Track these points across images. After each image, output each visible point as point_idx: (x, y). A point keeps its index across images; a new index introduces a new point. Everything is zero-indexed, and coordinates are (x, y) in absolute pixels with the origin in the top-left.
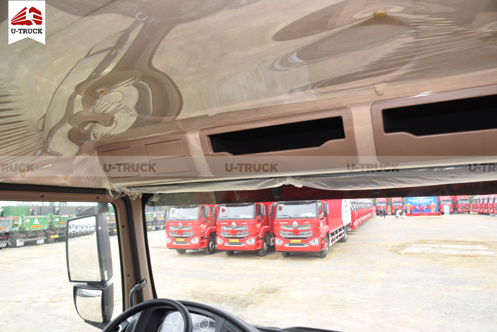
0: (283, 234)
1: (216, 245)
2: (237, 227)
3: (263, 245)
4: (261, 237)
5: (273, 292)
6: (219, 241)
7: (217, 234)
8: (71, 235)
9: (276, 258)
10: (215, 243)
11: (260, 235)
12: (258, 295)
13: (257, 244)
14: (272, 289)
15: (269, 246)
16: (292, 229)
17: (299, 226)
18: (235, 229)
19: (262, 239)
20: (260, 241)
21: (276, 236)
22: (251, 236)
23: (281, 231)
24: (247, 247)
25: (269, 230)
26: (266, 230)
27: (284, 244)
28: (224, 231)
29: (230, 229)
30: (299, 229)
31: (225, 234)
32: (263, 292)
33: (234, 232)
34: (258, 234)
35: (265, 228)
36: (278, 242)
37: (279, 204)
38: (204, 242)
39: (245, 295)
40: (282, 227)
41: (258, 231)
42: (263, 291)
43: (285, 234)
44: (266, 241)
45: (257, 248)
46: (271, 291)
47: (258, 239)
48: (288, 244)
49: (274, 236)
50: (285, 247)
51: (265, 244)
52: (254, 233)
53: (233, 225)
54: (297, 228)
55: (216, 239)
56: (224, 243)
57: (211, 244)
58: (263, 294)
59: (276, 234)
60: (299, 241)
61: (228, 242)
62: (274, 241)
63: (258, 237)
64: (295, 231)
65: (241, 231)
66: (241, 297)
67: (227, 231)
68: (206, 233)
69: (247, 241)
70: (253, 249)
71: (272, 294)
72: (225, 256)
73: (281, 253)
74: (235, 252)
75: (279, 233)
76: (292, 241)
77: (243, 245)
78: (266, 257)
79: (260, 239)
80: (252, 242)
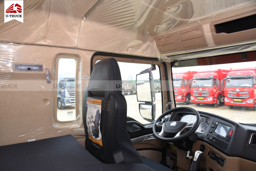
0: (229, 96)
1: (190, 101)
2: (202, 91)
3: (217, 102)
4: (216, 97)
6: (192, 98)
7: (191, 94)
9: (225, 109)
10: (190, 99)
11: (216, 96)
13: (214, 101)
15: (220, 102)
16: (235, 93)
17: (240, 92)
18: (201, 92)
19: (216, 98)
20: (215, 99)
21: (225, 97)
22: (210, 96)
23: (228, 94)
24: (208, 102)
25: (221, 93)
26: (219, 93)
27: (230, 101)
28: (195, 93)
29: (198, 92)
30: (240, 93)
31: (195, 95)
33: (200, 94)
34: (214, 95)
35: (219, 92)
36: (226, 100)
37: (228, 79)
38: (183, 99)
40: (229, 92)
41: (214, 93)
43: (231, 96)
44: (219, 99)
45: (214, 103)
47: (214, 98)
48: (233, 102)
49: (224, 97)
50: (231, 103)
51: (218, 101)
52: (212, 95)
53: (200, 90)
54: (239, 93)
55: (190, 97)
56: (195, 99)
57: (187, 100)
59: (225, 96)
60: (240, 100)
61: (197, 98)
62: (224, 100)
63: (214, 97)
64: (237, 94)
65: (205, 93)
67: (197, 93)
68: (185, 94)
69: (208, 99)
70: (211, 103)
72: (195, 106)
73: (228, 106)
74: (201, 104)
75: (227, 95)
76: (235, 100)
77: (205, 101)
78: (218, 108)
79: (215, 98)
80: (210, 99)
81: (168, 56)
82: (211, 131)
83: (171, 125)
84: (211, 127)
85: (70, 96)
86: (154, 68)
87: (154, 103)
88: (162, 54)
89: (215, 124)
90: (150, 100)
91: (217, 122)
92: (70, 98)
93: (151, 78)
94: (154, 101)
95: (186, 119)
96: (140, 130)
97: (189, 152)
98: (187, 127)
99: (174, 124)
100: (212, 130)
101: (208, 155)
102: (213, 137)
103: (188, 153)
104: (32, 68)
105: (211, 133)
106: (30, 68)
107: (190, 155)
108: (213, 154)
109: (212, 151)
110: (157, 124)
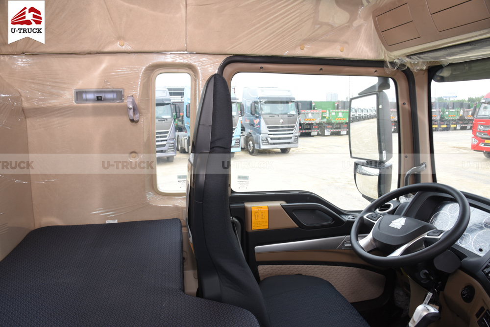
8: (356, 118)
81: (409, 56)
83: (390, 225)
85: (270, 131)
86: (384, 85)
87: (386, 164)
88: (391, 51)
90: (376, 157)
92: (269, 135)
93: (380, 107)
94: (385, 159)
95: (448, 213)
96: (329, 222)
97: (430, 295)
98: (426, 236)
99: (399, 223)
101: (478, 315)
103: (427, 296)
104: (105, 96)
106: (101, 97)
108: (487, 316)
109: (487, 310)
110: (365, 217)
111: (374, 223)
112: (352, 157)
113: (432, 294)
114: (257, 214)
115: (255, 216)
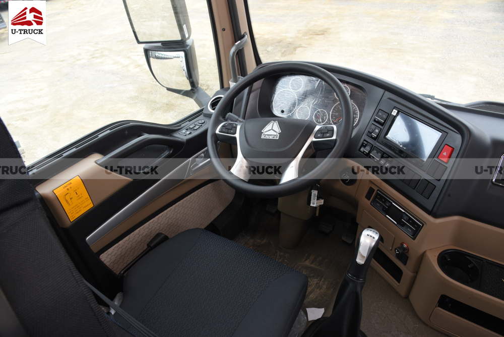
5: (322, 34)
12: (306, 37)
14: (320, 31)
32: (311, 35)
39: (291, 38)
42: (311, 33)
46: (319, 33)
58: (311, 36)
66: (288, 40)
71: (321, 36)
82: (374, 135)
83: (263, 137)
84: (375, 121)
87: (189, 42)
89: (389, 115)
90: (178, 37)
91: (395, 108)
94: (187, 36)
95: (292, 90)
97: (315, 193)
98: (314, 140)
99: (272, 131)
100: (377, 131)
101: (368, 197)
102: (384, 153)
103: (312, 195)
105: (375, 139)
107: (318, 199)
108: (381, 198)
109: (378, 190)
110: (217, 132)
111: (235, 138)
112: (139, 42)
113: (317, 191)
114: (68, 197)
115: (67, 201)
